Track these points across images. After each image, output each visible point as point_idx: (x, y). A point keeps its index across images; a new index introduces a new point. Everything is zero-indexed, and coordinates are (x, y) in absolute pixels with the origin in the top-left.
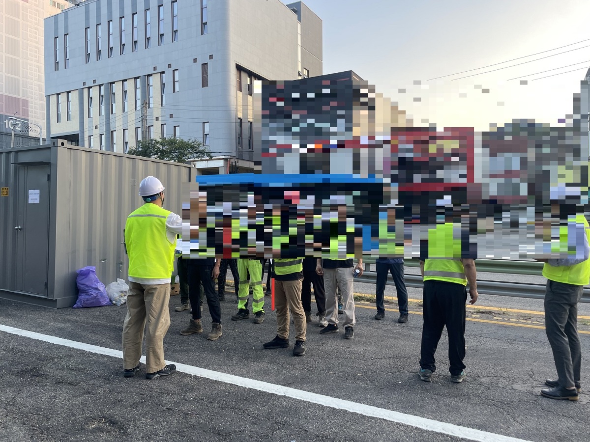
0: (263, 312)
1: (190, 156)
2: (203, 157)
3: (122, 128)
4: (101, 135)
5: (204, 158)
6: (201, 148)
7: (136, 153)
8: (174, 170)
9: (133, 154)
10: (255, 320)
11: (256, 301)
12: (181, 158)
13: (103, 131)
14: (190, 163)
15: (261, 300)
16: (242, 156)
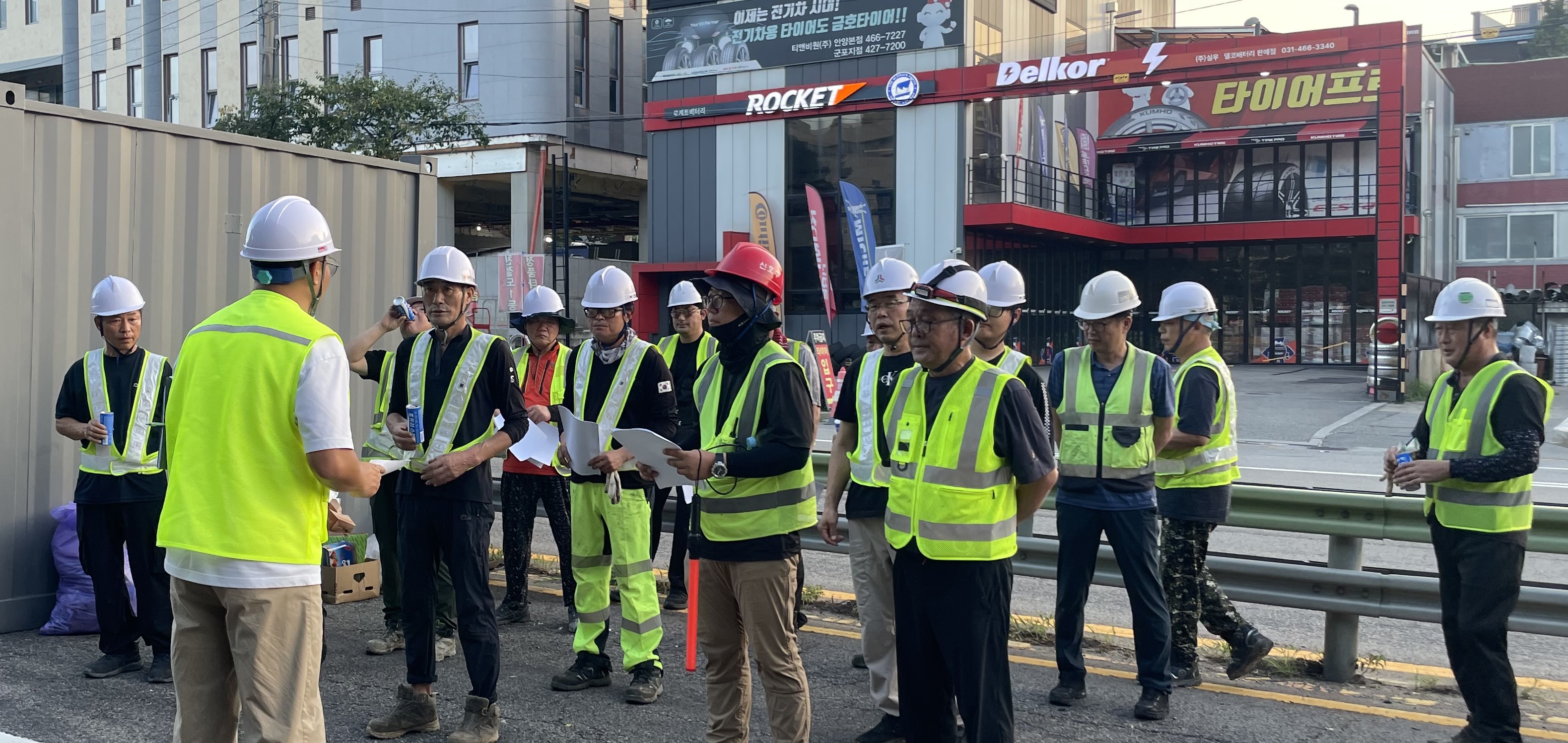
0: (658, 664)
1: (414, 137)
2: (458, 140)
3: (197, 44)
4: (131, 69)
5: (462, 144)
6: (452, 110)
7: (242, 126)
8: (365, 181)
9: (233, 129)
10: (629, 692)
11: (635, 628)
12: (387, 145)
13: (139, 55)
14: (415, 158)
15: (651, 624)
16: (585, 134)
